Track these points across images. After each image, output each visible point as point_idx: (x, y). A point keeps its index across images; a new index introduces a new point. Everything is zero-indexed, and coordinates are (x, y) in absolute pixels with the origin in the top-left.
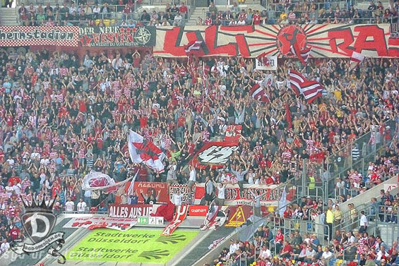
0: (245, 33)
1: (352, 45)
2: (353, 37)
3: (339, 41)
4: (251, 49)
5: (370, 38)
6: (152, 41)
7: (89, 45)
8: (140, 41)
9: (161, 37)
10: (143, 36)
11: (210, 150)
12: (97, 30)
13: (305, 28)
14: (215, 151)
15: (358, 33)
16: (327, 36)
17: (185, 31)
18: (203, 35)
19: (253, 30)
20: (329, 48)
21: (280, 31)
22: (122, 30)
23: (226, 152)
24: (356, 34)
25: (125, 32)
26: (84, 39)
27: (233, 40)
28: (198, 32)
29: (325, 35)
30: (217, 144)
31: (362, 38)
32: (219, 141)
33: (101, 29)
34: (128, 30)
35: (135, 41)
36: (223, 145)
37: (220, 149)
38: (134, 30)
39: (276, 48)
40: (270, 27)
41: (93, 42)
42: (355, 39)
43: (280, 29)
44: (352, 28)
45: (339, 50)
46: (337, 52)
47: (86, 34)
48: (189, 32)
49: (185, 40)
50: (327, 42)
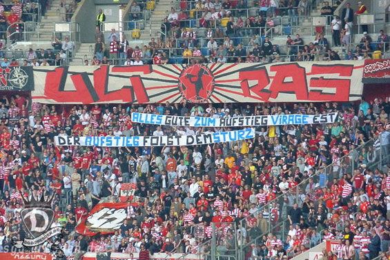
0: (142, 74)
1: (268, 87)
2: (268, 78)
3: (252, 83)
4: (149, 93)
5: (289, 79)
6: (30, 84)
8: (16, 85)
9: (40, 79)
10: (19, 79)
11: (102, 213)
13: (212, 68)
14: (106, 215)
15: (275, 72)
16: (237, 77)
17: (70, 73)
18: (91, 78)
19: (151, 71)
20: (240, 91)
21: (182, 72)
23: (120, 215)
24: (272, 74)
27: (128, 82)
28: (85, 75)
29: (236, 76)
30: (109, 206)
31: (279, 79)
32: (111, 201)
34: (1, 70)
35: (9, 84)
36: (116, 207)
37: (113, 212)
38: (8, 70)
39: (178, 91)
40: (170, 66)
42: (271, 80)
43: (182, 69)
44: (268, 67)
45: (252, 94)
46: (250, 96)
48: (74, 74)
49: (70, 85)
50: (238, 84)
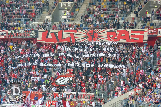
0: (74, 33)
1: (116, 37)
2: (116, 34)
3: (111, 36)
4: (76, 39)
5: (123, 35)
6: (37, 36)
7: (12, 37)
8: (32, 36)
9: (40, 34)
10: (34, 34)
11: (60, 79)
12: (15, 32)
13: (98, 31)
14: (62, 79)
15: (119, 32)
16: (106, 34)
17: (50, 32)
18: (57, 34)
19: (77, 31)
20: (107, 38)
21: (88, 32)
22: (25, 31)
23: (67, 80)
24: (118, 33)
25: (26, 32)
26: (10, 35)
27: (69, 35)
28: (55, 33)
29: (106, 33)
30: (63, 77)
31: (120, 35)
32: (63, 75)
33: (17, 31)
34: (28, 31)
35: (30, 36)
36: (65, 77)
37: (64, 79)
38: (30, 31)
39: (86, 38)
40: (84, 30)
41: (13, 36)
42: (117, 35)
43: (87, 31)
44: (116, 31)
45: (111, 39)
46: (110, 40)
47: (11, 33)
48: (52, 32)
49: (50, 36)
50: (106, 36)
